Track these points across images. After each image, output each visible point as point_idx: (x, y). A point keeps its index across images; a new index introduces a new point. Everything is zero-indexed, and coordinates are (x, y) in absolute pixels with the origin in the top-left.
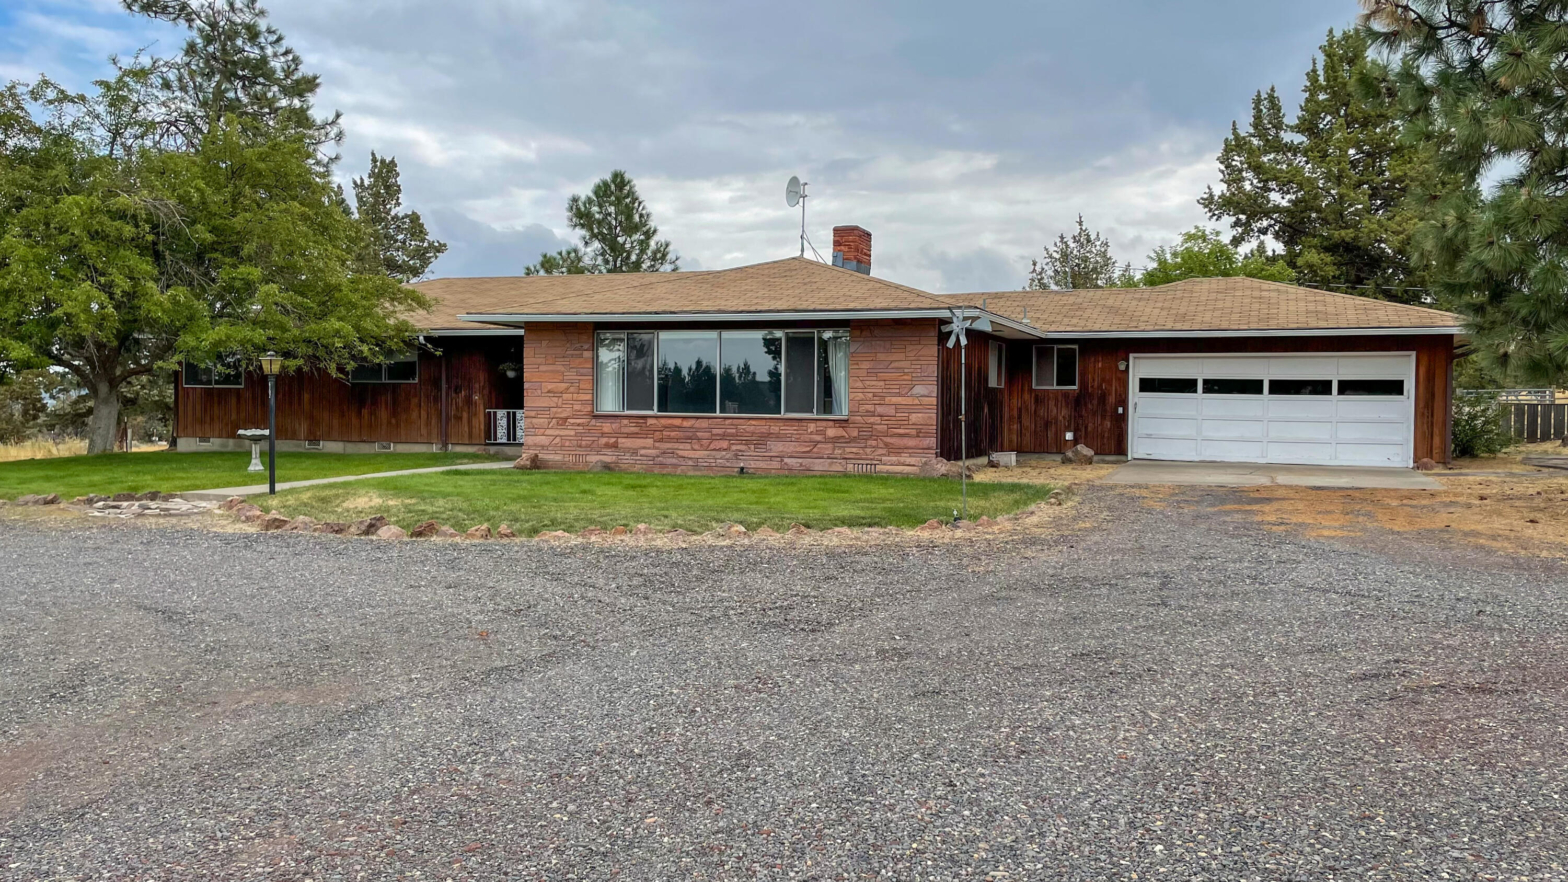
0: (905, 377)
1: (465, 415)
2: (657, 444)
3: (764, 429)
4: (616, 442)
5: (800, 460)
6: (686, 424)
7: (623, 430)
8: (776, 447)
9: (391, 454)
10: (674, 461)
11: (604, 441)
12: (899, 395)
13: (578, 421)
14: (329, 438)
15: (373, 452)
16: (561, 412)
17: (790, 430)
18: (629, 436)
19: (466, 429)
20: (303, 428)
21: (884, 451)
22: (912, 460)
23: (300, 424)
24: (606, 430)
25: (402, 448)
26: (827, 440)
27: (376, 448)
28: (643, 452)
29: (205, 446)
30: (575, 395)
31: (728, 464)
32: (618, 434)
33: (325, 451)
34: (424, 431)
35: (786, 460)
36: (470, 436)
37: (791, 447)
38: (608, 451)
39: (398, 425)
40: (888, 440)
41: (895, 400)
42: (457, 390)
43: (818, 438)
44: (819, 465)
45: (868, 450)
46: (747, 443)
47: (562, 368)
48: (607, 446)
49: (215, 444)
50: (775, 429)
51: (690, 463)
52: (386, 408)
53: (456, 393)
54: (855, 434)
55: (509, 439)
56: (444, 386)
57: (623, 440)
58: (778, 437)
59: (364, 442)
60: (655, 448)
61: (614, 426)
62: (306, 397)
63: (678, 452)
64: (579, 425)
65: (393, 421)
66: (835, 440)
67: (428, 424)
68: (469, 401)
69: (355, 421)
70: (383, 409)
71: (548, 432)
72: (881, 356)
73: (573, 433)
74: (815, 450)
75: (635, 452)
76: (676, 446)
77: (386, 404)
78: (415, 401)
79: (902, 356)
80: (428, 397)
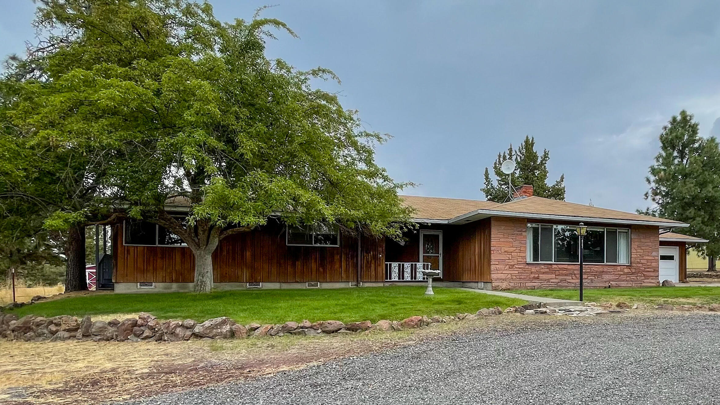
0: (650, 249)
1: (373, 265)
2: (557, 277)
3: (601, 270)
4: (539, 276)
5: (616, 282)
6: (569, 267)
7: (541, 271)
8: (606, 277)
9: (318, 290)
10: (566, 284)
11: (532, 276)
12: (648, 256)
13: (520, 266)
14: (268, 280)
15: (305, 288)
16: (511, 262)
17: (610, 269)
18: (544, 273)
19: (373, 273)
20: (246, 274)
21: (643, 278)
22: (653, 281)
23: (242, 272)
24: (533, 270)
25: (326, 286)
26: (625, 274)
27: (305, 286)
28: (552, 280)
29: (146, 289)
30: (518, 254)
31: (589, 285)
32: (538, 272)
33: (264, 288)
34: (343, 275)
35: (611, 282)
36: (376, 277)
37: (612, 277)
38: (536, 281)
39: (325, 271)
40: (645, 273)
41: (647, 258)
42: (368, 252)
43: (622, 273)
44: (623, 284)
45: (638, 278)
46: (595, 275)
47: (511, 240)
48: (534, 278)
49: (157, 287)
50: (605, 270)
51: (573, 285)
52: (316, 261)
53: (367, 253)
54: (634, 271)
55: (399, 278)
56: (360, 249)
57: (542, 275)
58: (607, 273)
59: (298, 282)
60: (556, 279)
61: (537, 268)
62: (248, 254)
63: (568, 280)
64: (520, 268)
65: (321, 270)
66: (627, 274)
67: (347, 270)
68: (375, 258)
69: (290, 269)
70: (313, 261)
71: (504, 272)
72: (643, 240)
73: (517, 272)
74: (620, 278)
75: (548, 280)
76: (565, 277)
77: (316, 259)
78: (337, 257)
79: (649, 241)
80: (347, 255)
